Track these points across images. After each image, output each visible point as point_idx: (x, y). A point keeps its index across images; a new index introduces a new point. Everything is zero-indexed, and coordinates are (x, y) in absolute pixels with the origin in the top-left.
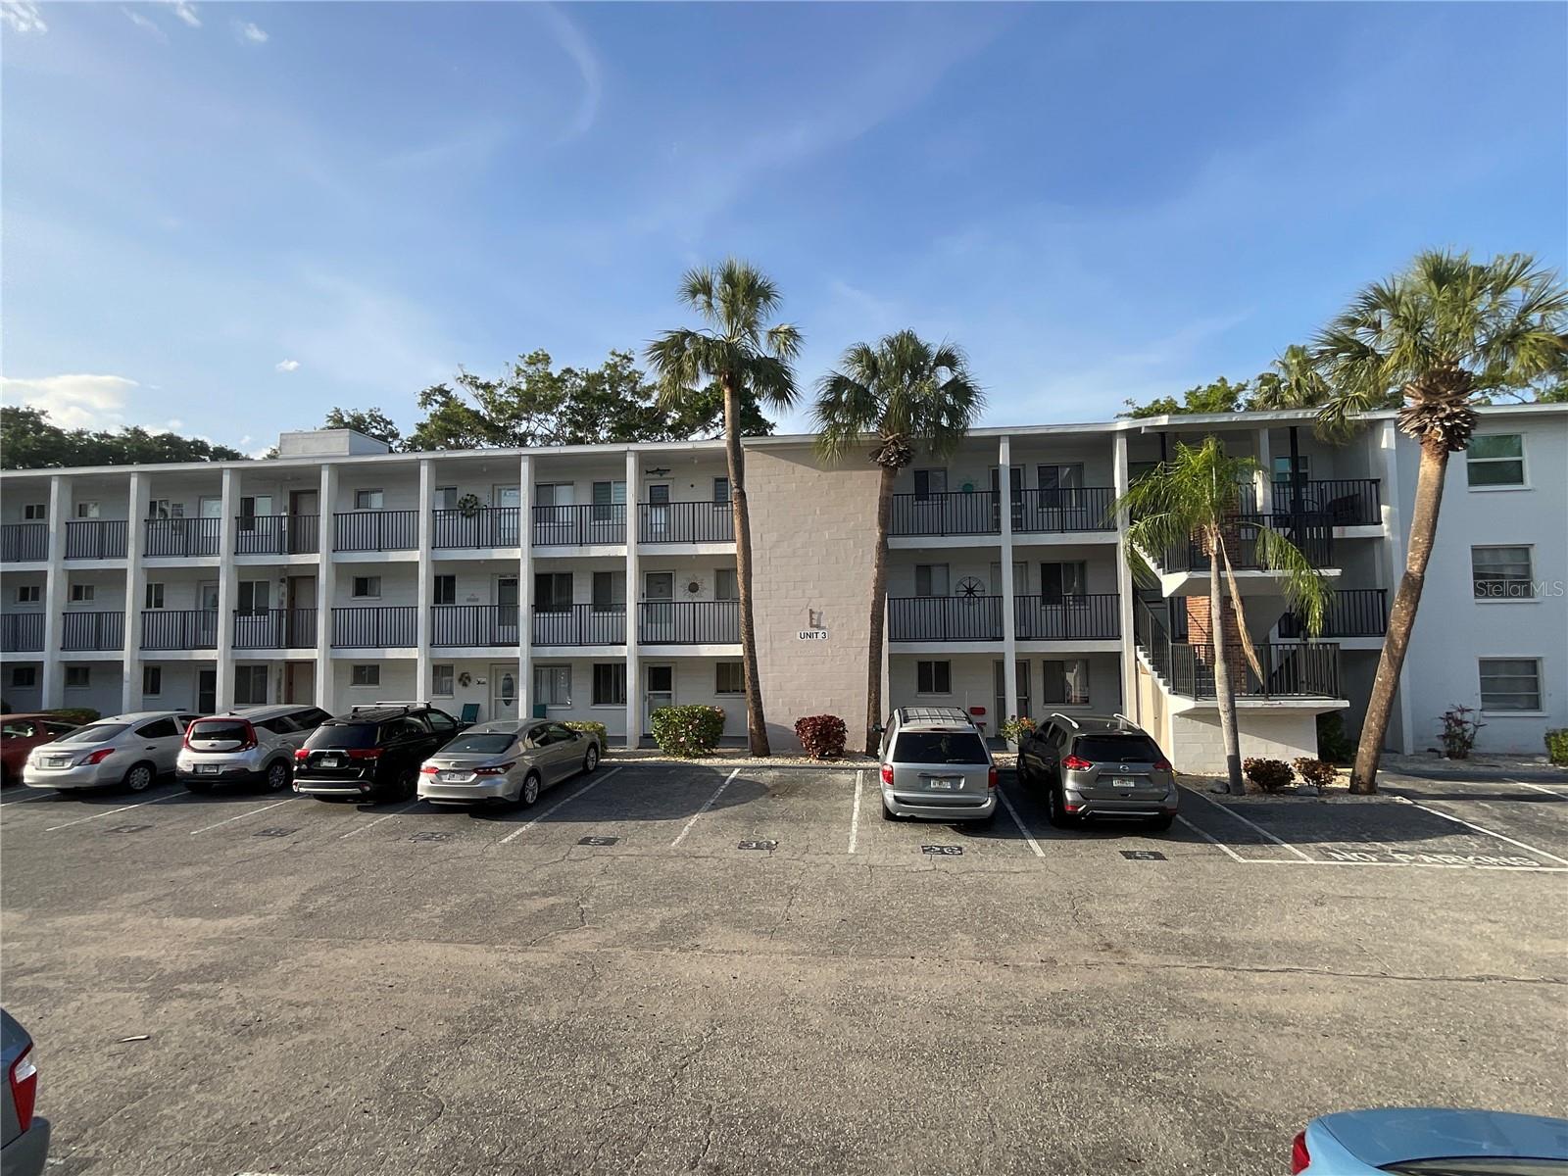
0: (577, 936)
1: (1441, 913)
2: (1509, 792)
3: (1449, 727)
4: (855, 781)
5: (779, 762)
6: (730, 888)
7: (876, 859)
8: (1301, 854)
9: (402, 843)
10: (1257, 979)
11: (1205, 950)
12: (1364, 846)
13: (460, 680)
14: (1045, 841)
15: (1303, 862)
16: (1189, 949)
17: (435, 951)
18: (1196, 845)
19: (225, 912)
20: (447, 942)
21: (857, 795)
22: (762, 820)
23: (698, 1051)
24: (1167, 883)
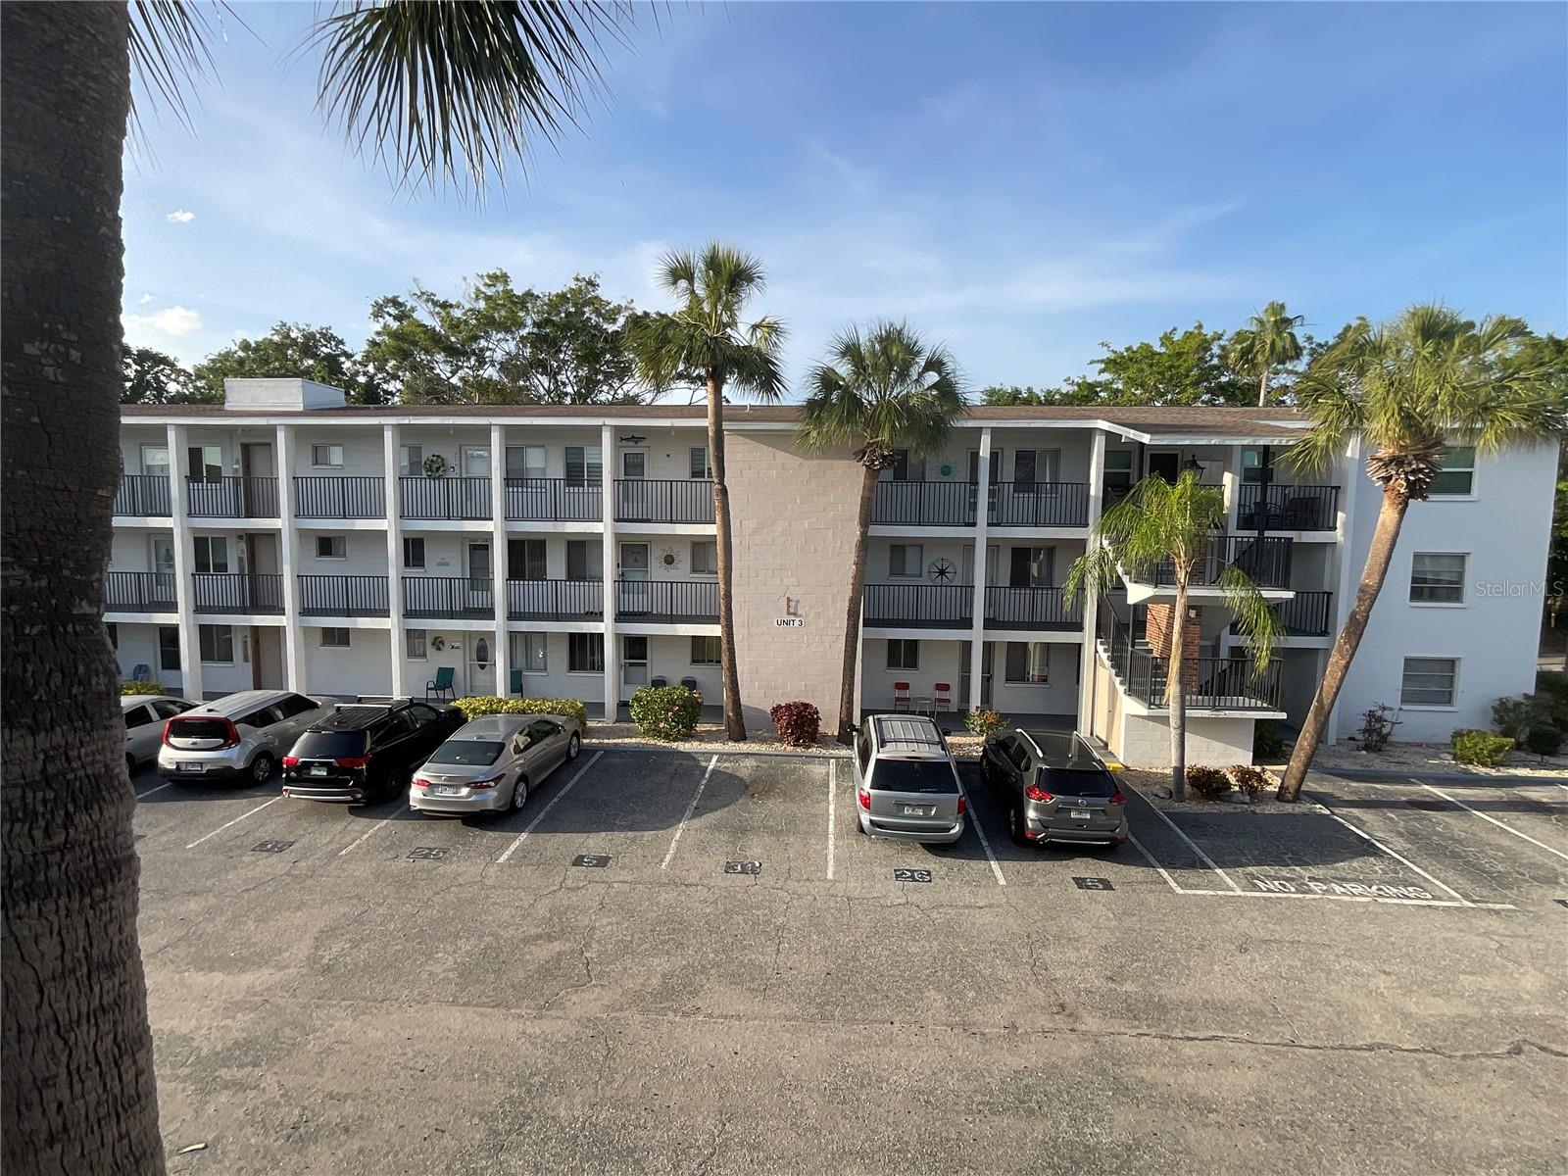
0: (586, 995)
1: (1345, 962)
2: (1414, 797)
3: (1370, 722)
4: (828, 773)
5: (755, 748)
6: (722, 928)
7: (854, 887)
8: (1231, 883)
9: (402, 863)
10: (1187, 1050)
11: (1145, 1012)
12: (1285, 872)
13: (433, 644)
14: (1006, 864)
15: (1232, 893)
16: (1131, 1011)
17: (456, 1019)
18: (1140, 869)
19: (243, 964)
20: (464, 1004)
21: (831, 795)
22: (744, 831)
23: (712, 1155)
24: (1114, 923)
